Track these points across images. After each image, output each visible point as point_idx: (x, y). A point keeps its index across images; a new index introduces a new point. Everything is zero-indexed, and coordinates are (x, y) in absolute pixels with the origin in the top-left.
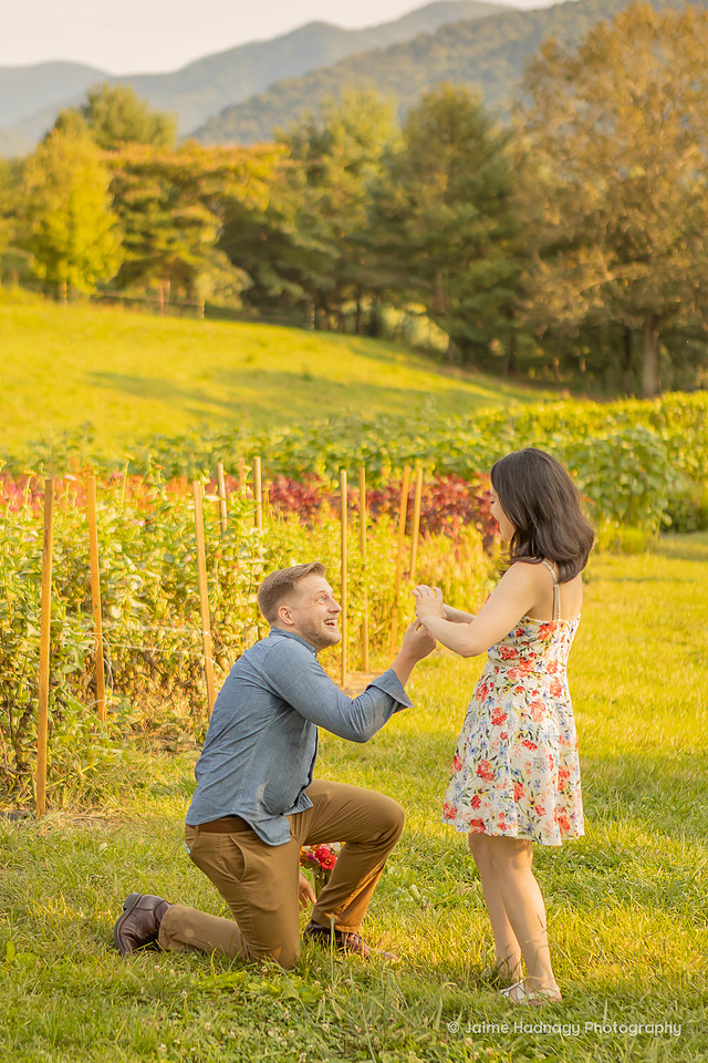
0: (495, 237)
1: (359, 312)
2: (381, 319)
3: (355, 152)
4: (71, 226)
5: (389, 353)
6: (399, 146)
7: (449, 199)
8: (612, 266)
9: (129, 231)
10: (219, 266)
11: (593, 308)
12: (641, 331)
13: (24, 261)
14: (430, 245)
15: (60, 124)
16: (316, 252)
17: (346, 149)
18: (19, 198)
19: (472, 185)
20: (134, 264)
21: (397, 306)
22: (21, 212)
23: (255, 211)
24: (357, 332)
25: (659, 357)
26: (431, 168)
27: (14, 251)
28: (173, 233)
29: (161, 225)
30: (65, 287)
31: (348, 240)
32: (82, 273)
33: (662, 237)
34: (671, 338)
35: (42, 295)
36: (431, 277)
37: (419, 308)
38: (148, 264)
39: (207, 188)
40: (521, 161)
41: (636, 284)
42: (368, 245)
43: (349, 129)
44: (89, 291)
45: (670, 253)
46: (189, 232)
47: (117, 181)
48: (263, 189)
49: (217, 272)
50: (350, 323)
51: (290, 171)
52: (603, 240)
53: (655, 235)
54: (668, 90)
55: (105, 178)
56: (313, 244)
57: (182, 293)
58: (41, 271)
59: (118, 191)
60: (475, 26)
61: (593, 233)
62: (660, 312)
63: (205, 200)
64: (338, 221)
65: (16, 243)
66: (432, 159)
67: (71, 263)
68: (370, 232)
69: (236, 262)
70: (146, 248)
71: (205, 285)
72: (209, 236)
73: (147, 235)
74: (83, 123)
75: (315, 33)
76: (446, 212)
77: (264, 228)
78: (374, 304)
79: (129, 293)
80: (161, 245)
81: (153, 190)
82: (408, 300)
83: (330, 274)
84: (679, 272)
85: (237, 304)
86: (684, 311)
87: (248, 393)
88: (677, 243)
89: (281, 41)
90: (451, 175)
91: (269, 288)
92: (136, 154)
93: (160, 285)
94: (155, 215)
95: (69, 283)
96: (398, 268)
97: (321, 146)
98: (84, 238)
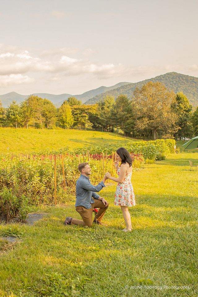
0: (130, 117)
2: (113, 129)
3: (108, 105)
4: (66, 118)
5: (115, 135)
6: (115, 104)
7: (123, 111)
8: (148, 120)
9: (75, 118)
10: (88, 122)
11: (146, 127)
12: (153, 130)
13: (60, 123)
14: (120, 118)
15: (64, 103)
18: (58, 114)
19: (126, 109)
20: (76, 123)
21: (116, 128)
22: (59, 116)
23: (94, 114)
24: (110, 132)
25: (156, 134)
26: (120, 107)
27: (58, 122)
29: (80, 117)
31: (108, 118)
32: (68, 124)
33: (155, 116)
34: (158, 131)
35: (62, 128)
36: (121, 123)
37: (119, 128)
38: (78, 123)
39: (86, 111)
40: (134, 105)
41: (152, 123)
42: (111, 119)
43: (107, 102)
44: (69, 127)
45: (157, 118)
46: (84, 118)
47: (73, 110)
48: (95, 111)
50: (109, 130)
51: (99, 108)
52: (147, 117)
54: (155, 94)
55: (71, 110)
56: (102, 119)
57: (83, 127)
58: (62, 124)
59: (73, 112)
61: (145, 116)
62: (156, 127)
63: (86, 113)
64: (106, 115)
66: (120, 105)
67: (66, 123)
68: (111, 117)
69: (91, 122)
70: (77, 120)
71: (86, 126)
72: (87, 118)
74: (68, 102)
76: (122, 113)
77: (95, 116)
78: (112, 127)
79: (75, 127)
80: (80, 120)
81: (78, 112)
82: (117, 126)
83: (105, 123)
84: (158, 121)
85: (92, 128)
86: (160, 127)
87: (93, 141)
90: (123, 108)
91: (96, 125)
92: (75, 107)
93: (80, 126)
94: (79, 115)
95: (66, 126)
96: (116, 122)
97: (103, 104)
98: (68, 119)
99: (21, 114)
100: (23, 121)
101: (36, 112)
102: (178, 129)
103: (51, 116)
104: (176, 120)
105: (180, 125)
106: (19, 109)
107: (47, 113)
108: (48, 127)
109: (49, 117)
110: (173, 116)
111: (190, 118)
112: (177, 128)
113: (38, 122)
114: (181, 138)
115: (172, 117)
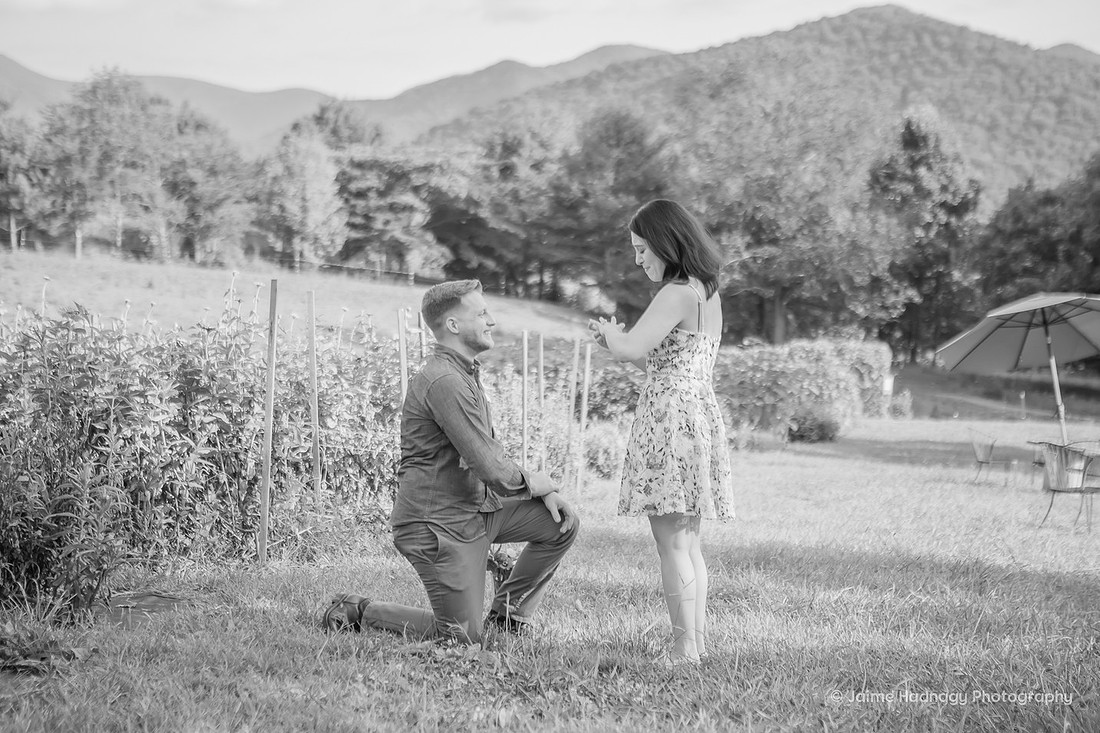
1: (541, 283)
2: (560, 288)
3: (538, 154)
4: (304, 209)
5: (567, 317)
6: (575, 149)
7: (615, 191)
8: (748, 246)
9: (353, 214)
10: (426, 243)
11: (733, 280)
12: (772, 301)
13: (264, 238)
14: (599, 228)
15: (296, 127)
16: (506, 232)
17: (530, 151)
18: (261, 185)
19: (633, 180)
20: (357, 240)
21: (574, 278)
22: (263, 197)
23: (457, 198)
24: (542, 297)
25: (787, 323)
26: (601, 167)
27: (255, 229)
28: (389, 216)
29: (379, 209)
30: (297, 259)
31: (533, 225)
32: (312, 248)
33: (789, 225)
34: (796, 305)
35: (278, 266)
36: (601, 254)
37: (589, 281)
38: (368, 240)
39: (417, 179)
40: (674, 163)
41: (769, 261)
42: (549, 229)
43: (534, 135)
44: (318, 262)
45: (794, 238)
46: (403, 216)
47: (343, 173)
48: (463, 181)
49: (425, 248)
50: (535, 291)
51: (486, 168)
52: (740, 226)
53: (783, 222)
54: (792, 108)
55: (332, 171)
56: (504, 227)
57: (395, 266)
58: (279, 246)
59: (343, 183)
60: (637, 65)
61: (732, 221)
62: (787, 285)
63: (416, 190)
64: (524, 208)
65: (258, 223)
66: (602, 159)
67: (303, 239)
68: (551, 218)
69: (441, 240)
70: (366, 227)
71: (415, 261)
72: (419, 219)
73: (367, 217)
74: (315, 128)
75: (506, 69)
76: (613, 202)
77: (465, 213)
78: (554, 277)
79: (352, 264)
80: (378, 225)
81: (372, 180)
82: (583, 273)
83: (517, 251)
84: (803, 253)
85: (440, 275)
86: (806, 284)
88: (800, 229)
89: (479, 74)
90: (617, 172)
91: (468, 262)
92: (360, 152)
93: (378, 258)
94: (374, 201)
95: (301, 255)
96: (574, 248)
97: (510, 148)
98: (315, 219)
99: (45, 172)
100: (54, 215)
101: (133, 165)
102: (902, 298)
103: (221, 196)
104: (895, 253)
105: (917, 282)
106: (31, 143)
107: (196, 174)
108: (199, 256)
109: (206, 201)
110: (882, 231)
111: (970, 246)
112: (897, 292)
113: (141, 222)
114: (914, 353)
115: (875, 233)
